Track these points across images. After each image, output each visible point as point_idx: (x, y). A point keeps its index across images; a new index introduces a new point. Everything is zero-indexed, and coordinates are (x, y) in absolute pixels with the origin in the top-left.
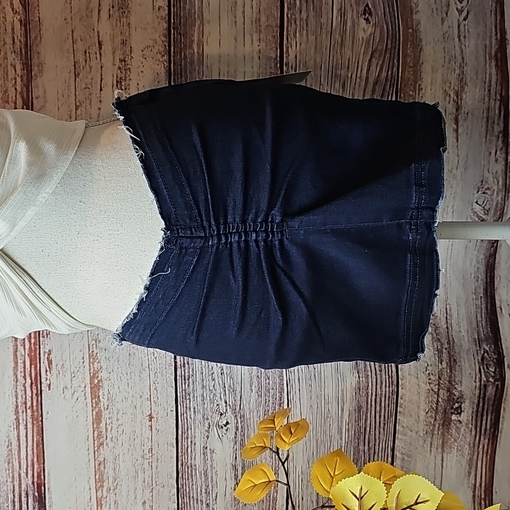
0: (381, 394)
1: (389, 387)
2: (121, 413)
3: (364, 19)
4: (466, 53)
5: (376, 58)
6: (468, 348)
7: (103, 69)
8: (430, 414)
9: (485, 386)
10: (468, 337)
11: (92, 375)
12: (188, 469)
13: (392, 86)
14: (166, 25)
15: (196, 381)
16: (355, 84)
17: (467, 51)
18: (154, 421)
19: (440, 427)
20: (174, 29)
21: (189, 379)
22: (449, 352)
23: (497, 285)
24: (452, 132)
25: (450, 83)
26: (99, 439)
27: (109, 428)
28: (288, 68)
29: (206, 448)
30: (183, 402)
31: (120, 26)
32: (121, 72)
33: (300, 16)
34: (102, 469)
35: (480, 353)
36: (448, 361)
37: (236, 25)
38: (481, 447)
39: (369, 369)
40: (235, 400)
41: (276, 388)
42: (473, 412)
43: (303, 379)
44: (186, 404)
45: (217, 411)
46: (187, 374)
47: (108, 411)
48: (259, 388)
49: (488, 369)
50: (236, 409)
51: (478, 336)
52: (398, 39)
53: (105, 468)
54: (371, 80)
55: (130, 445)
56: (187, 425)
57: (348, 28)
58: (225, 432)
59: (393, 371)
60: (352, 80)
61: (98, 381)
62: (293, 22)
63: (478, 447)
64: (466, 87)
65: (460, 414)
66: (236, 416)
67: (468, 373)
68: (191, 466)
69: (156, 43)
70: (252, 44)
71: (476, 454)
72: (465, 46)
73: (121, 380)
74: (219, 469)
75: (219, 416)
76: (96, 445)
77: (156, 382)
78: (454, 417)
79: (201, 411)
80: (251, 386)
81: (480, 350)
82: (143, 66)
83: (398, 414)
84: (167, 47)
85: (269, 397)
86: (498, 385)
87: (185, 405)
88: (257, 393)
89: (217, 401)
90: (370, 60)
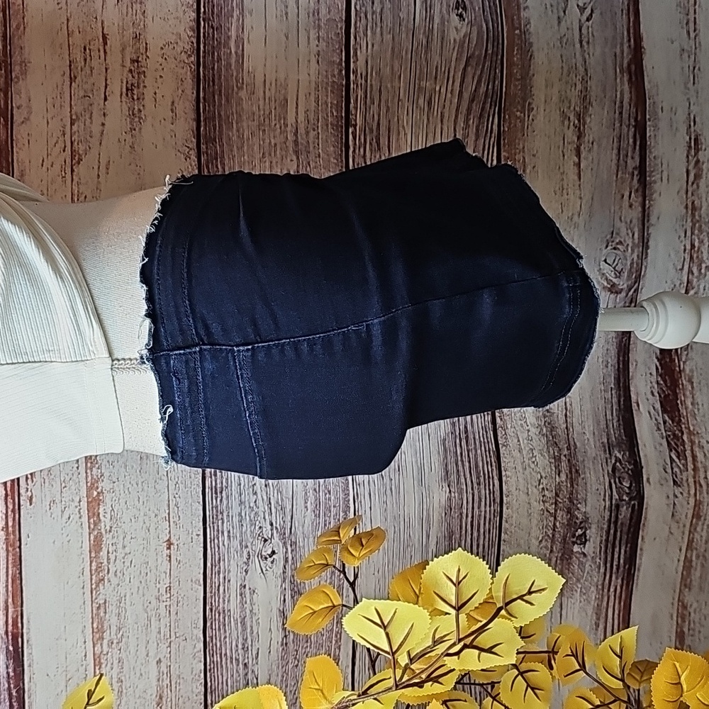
0: (480, 516)
1: (490, 506)
2: (128, 537)
3: (457, 15)
4: (589, 63)
5: (472, 67)
6: (594, 455)
7: (108, 71)
8: (544, 543)
9: (618, 506)
10: (595, 442)
11: (89, 484)
12: (219, 615)
13: (493, 104)
14: (194, 15)
15: (232, 494)
16: (445, 101)
17: (592, 61)
18: (174, 549)
19: (558, 562)
20: (204, 20)
21: (221, 492)
22: (569, 460)
23: (633, 373)
24: (572, 167)
25: (570, 102)
26: (99, 573)
27: (112, 557)
28: (356, 77)
29: (245, 586)
30: (213, 523)
31: (132, 15)
32: (133, 77)
33: (372, 8)
34: (102, 614)
35: (611, 462)
36: (568, 472)
37: (287, 18)
38: (612, 590)
39: (463, 480)
40: (284, 522)
41: (340, 505)
42: (601, 543)
43: (375, 494)
44: (218, 526)
45: (259, 535)
46: (219, 486)
47: (111, 534)
48: (316, 505)
49: (622, 484)
50: (285, 534)
51: (608, 440)
52: (501, 41)
53: (105, 613)
54: (466, 96)
55: (141, 582)
56: (219, 554)
57: (435, 26)
58: (270, 565)
59: (496, 484)
60: (441, 95)
61: (98, 493)
62: (362, 15)
63: (609, 590)
64: (591, 108)
65: (584, 544)
66: (285, 543)
67: (594, 487)
68: (224, 611)
69: (180, 39)
70: (309, 43)
71: (606, 599)
72: (589, 54)
73: (130, 493)
74: (262, 615)
75: (263, 543)
76: (93, 582)
77: (176, 496)
78: (576, 548)
79: (238, 536)
80: (306, 503)
81: (611, 458)
82: (163, 69)
83: (502, 542)
84: (195, 45)
85: (330, 517)
86: (634, 504)
87: (216, 528)
88: (314, 512)
89: (260, 523)
90: (465, 69)
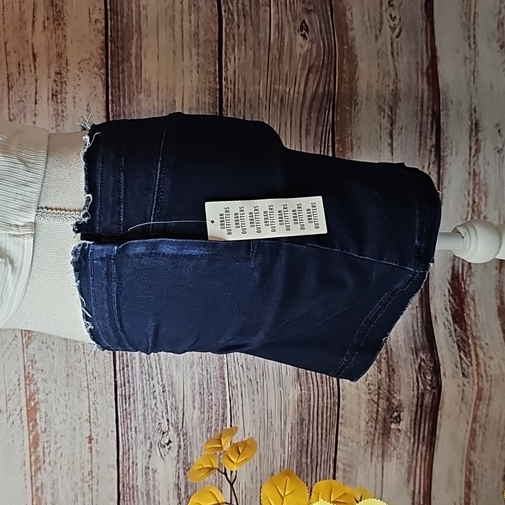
0: (323, 406)
1: (331, 399)
2: (59, 436)
3: (301, 35)
4: (399, 69)
5: (313, 74)
6: (405, 357)
7: (38, 82)
8: (370, 424)
9: (423, 394)
10: (405, 346)
11: (28, 397)
12: (130, 490)
13: (329, 101)
14: (103, 38)
15: (137, 399)
16: (293, 99)
17: (400, 68)
18: (94, 443)
19: (381, 436)
20: (111, 42)
21: (129, 398)
22: (387, 362)
23: (432, 295)
24: (387, 146)
25: (385, 98)
26: (37, 464)
27: (47, 451)
28: (227, 83)
29: (148, 468)
30: (124, 422)
31: (55, 38)
32: (57, 85)
33: (238, 30)
34: (40, 494)
35: (417, 361)
36: (387, 371)
37: (174, 39)
38: (419, 454)
39: (311, 381)
40: (178, 418)
41: (219, 404)
42: (411, 420)
43: (245, 394)
44: (127, 424)
45: (159, 429)
46: (127, 393)
47: (46, 434)
48: (202, 405)
49: (425, 377)
50: (178, 427)
51: (415, 345)
52: (334, 54)
53: (42, 493)
54: (309, 95)
55: (69, 469)
56: (129, 445)
57: (286, 44)
58: (167, 451)
59: (334, 382)
60: (290, 95)
61: (35, 404)
62: (231, 36)
63: (417, 454)
64: (400, 103)
65: (399, 422)
66: (178, 434)
67: (406, 382)
68: (133, 487)
69: (93, 56)
70: (191, 58)
71: (415, 461)
72: (398, 62)
73: (59, 402)
74: (162, 488)
75: (161, 435)
76: (33, 470)
77: (95, 403)
78: (393, 426)
79: (143, 430)
80: (194, 403)
81: (417, 359)
82: (80, 79)
83: (340, 425)
84: (105, 61)
85: (212, 413)
86: (435, 393)
87: (126, 425)
88: (200, 409)
89: (159, 420)
90: (308, 75)
